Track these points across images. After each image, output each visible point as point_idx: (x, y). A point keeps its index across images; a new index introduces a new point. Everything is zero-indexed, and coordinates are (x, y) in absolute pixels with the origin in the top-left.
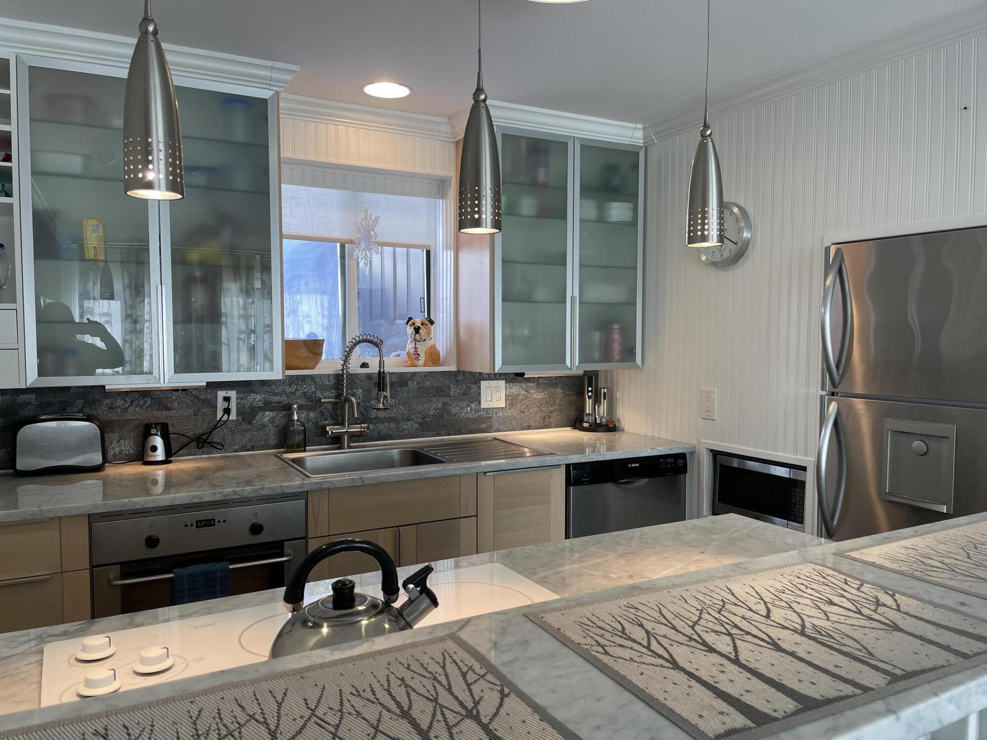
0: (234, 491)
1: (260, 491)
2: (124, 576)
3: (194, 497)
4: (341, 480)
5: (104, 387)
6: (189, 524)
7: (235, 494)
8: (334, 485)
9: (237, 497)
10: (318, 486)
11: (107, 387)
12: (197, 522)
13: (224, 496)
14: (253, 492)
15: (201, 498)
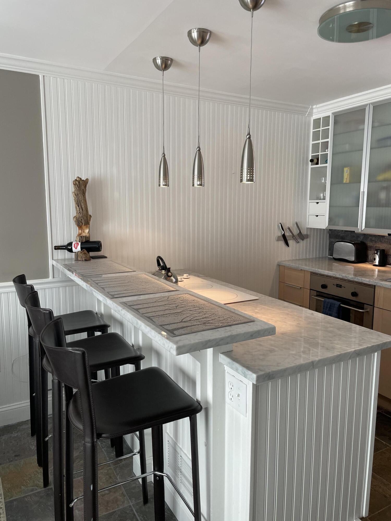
0: (346, 276)
1: (354, 279)
2: (317, 296)
3: (334, 274)
4: (386, 284)
5: (355, 231)
6: (334, 284)
7: (346, 277)
8: (382, 285)
9: (346, 278)
10: (376, 283)
11: (355, 232)
12: (337, 284)
13: (343, 277)
14: (352, 278)
15: (336, 276)
